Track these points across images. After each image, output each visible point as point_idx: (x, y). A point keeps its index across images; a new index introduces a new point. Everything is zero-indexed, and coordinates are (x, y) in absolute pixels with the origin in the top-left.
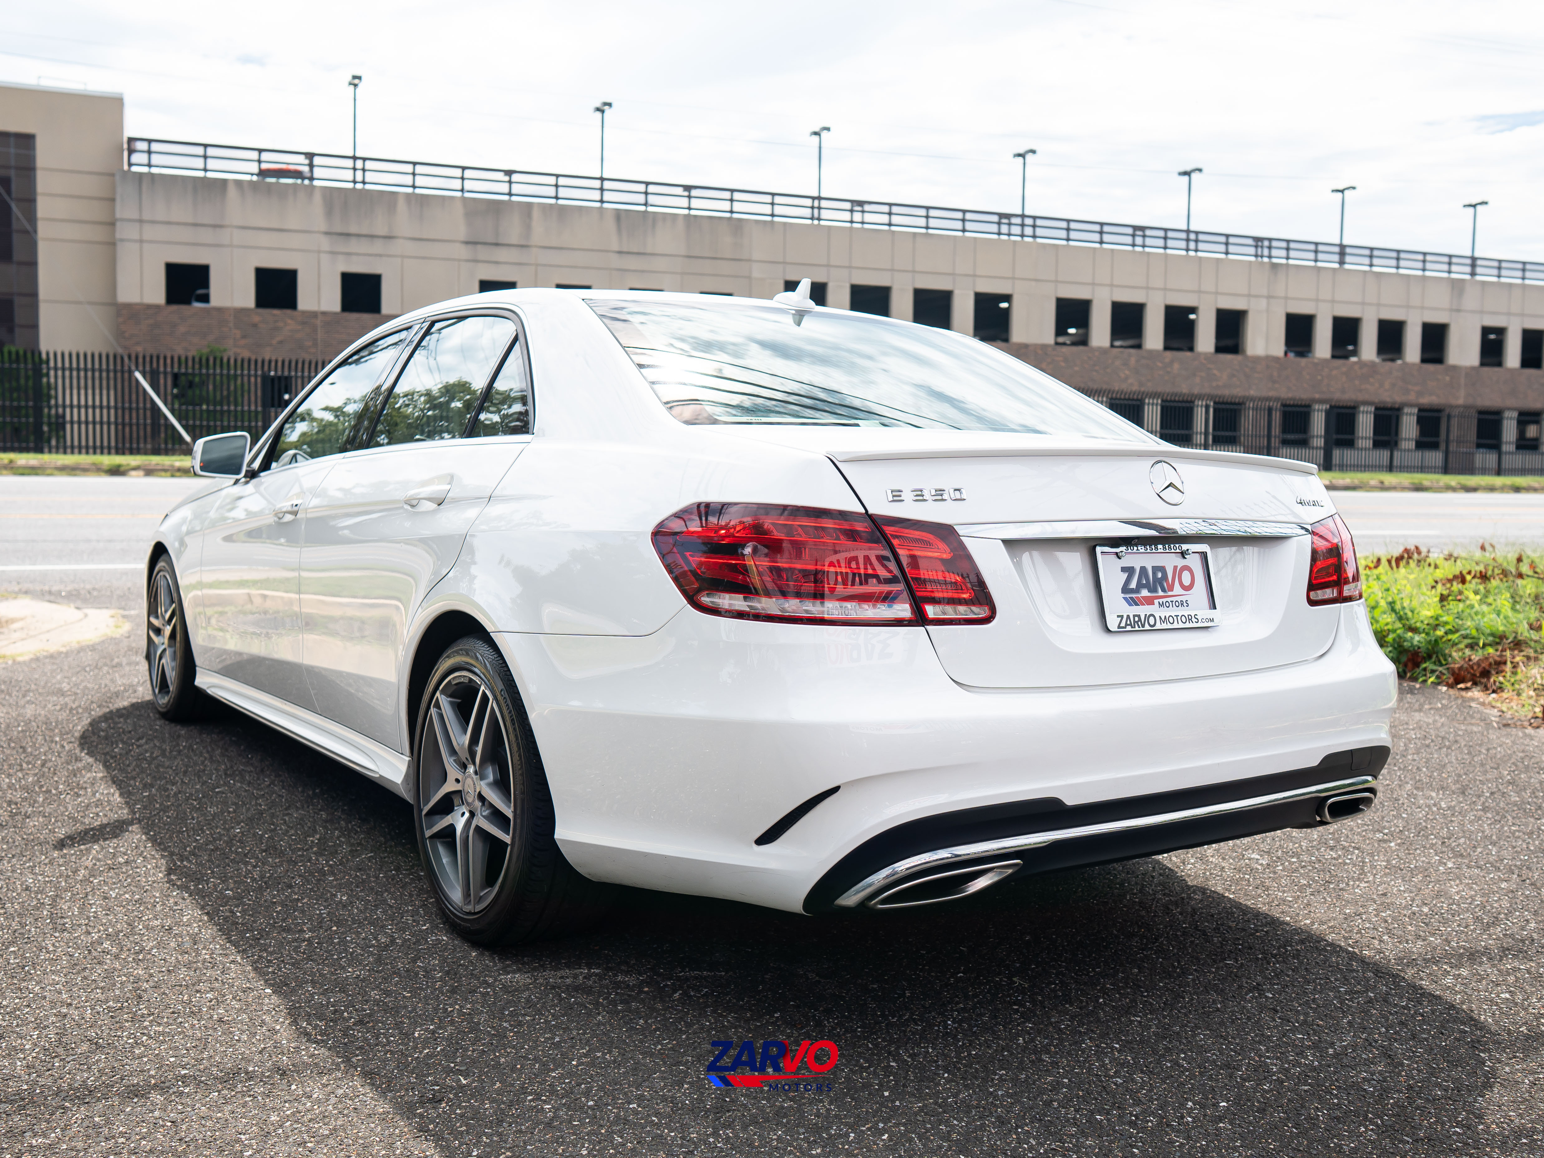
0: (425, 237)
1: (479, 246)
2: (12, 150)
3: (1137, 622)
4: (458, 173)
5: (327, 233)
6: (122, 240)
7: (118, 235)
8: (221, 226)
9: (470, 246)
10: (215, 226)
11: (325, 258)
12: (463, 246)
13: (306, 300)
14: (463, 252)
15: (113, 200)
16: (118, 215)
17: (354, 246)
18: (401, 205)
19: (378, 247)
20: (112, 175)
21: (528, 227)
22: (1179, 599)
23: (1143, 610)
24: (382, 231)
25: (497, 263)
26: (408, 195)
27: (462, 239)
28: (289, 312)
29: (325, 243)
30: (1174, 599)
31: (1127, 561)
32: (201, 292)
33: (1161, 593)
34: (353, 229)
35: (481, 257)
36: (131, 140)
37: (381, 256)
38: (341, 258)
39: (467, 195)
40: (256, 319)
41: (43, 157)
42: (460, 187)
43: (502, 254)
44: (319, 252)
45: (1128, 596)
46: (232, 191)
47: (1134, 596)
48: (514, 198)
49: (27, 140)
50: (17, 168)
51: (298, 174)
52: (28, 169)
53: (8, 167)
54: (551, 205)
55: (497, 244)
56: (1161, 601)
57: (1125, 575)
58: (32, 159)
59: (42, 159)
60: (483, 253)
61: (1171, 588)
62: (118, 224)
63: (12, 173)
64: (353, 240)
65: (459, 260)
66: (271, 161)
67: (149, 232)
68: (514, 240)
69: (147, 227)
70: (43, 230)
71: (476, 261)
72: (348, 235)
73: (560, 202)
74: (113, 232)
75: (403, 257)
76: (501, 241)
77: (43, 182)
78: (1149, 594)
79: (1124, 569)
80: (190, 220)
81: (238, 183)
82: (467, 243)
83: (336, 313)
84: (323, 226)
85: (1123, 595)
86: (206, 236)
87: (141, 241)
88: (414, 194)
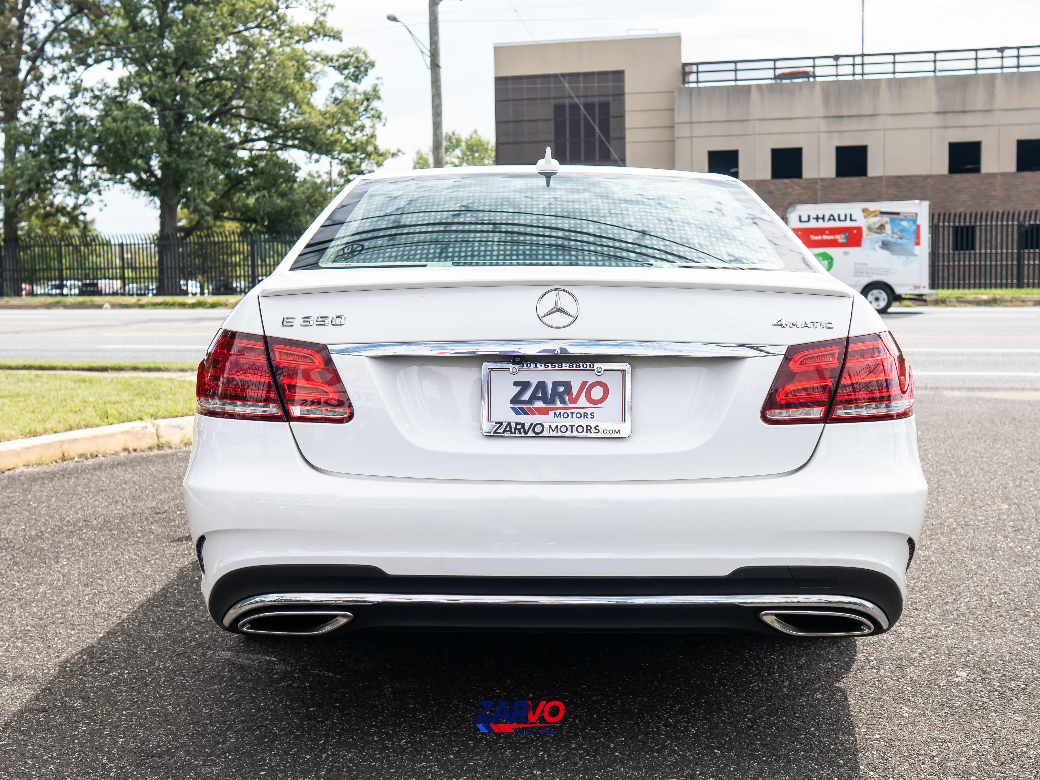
0: (903, 111)
1: (949, 115)
2: (610, 84)
3: (519, 430)
4: (931, 57)
5: (824, 117)
6: (678, 138)
7: (676, 135)
8: (746, 120)
9: (941, 116)
10: (742, 121)
11: (823, 136)
12: (935, 117)
13: (808, 171)
14: (935, 121)
15: (673, 110)
16: (676, 120)
17: (846, 125)
18: (884, 88)
19: (865, 124)
20: (673, 92)
21: (991, 94)
22: (582, 411)
23: (528, 420)
24: (867, 110)
25: (964, 127)
26: (889, 80)
27: (934, 109)
28: (796, 180)
29: (823, 125)
30: (576, 411)
31: (523, 376)
32: (733, 170)
33: (559, 405)
34: (845, 112)
35: (950, 124)
36: (684, 65)
37: (867, 130)
38: (835, 135)
39: (938, 74)
40: (772, 187)
41: (630, 85)
42: (933, 69)
43: (968, 120)
44: (819, 132)
45: (517, 406)
46: (755, 94)
47: (524, 406)
48: (979, 72)
49: (619, 75)
50: (614, 95)
51: (805, 75)
52: (620, 95)
53: (608, 95)
54: (1013, 73)
55: (964, 112)
56: (557, 412)
57: (518, 389)
58: (622, 88)
59: (628, 88)
60: (952, 120)
61: (575, 401)
62: (676, 126)
63: (610, 99)
64: (845, 121)
65: (931, 128)
66: (784, 67)
67: (698, 130)
68: (980, 107)
69: (695, 126)
70: (629, 136)
71: (946, 127)
72: (842, 117)
73: (1022, 70)
74: (673, 133)
75: (884, 130)
76: (968, 108)
77: (630, 103)
78: (544, 406)
79: (516, 384)
80: (725, 118)
81: (759, 87)
82: (938, 113)
83: (832, 179)
84: (822, 113)
85: (511, 406)
86: (736, 128)
87: (691, 137)
88: (894, 79)
